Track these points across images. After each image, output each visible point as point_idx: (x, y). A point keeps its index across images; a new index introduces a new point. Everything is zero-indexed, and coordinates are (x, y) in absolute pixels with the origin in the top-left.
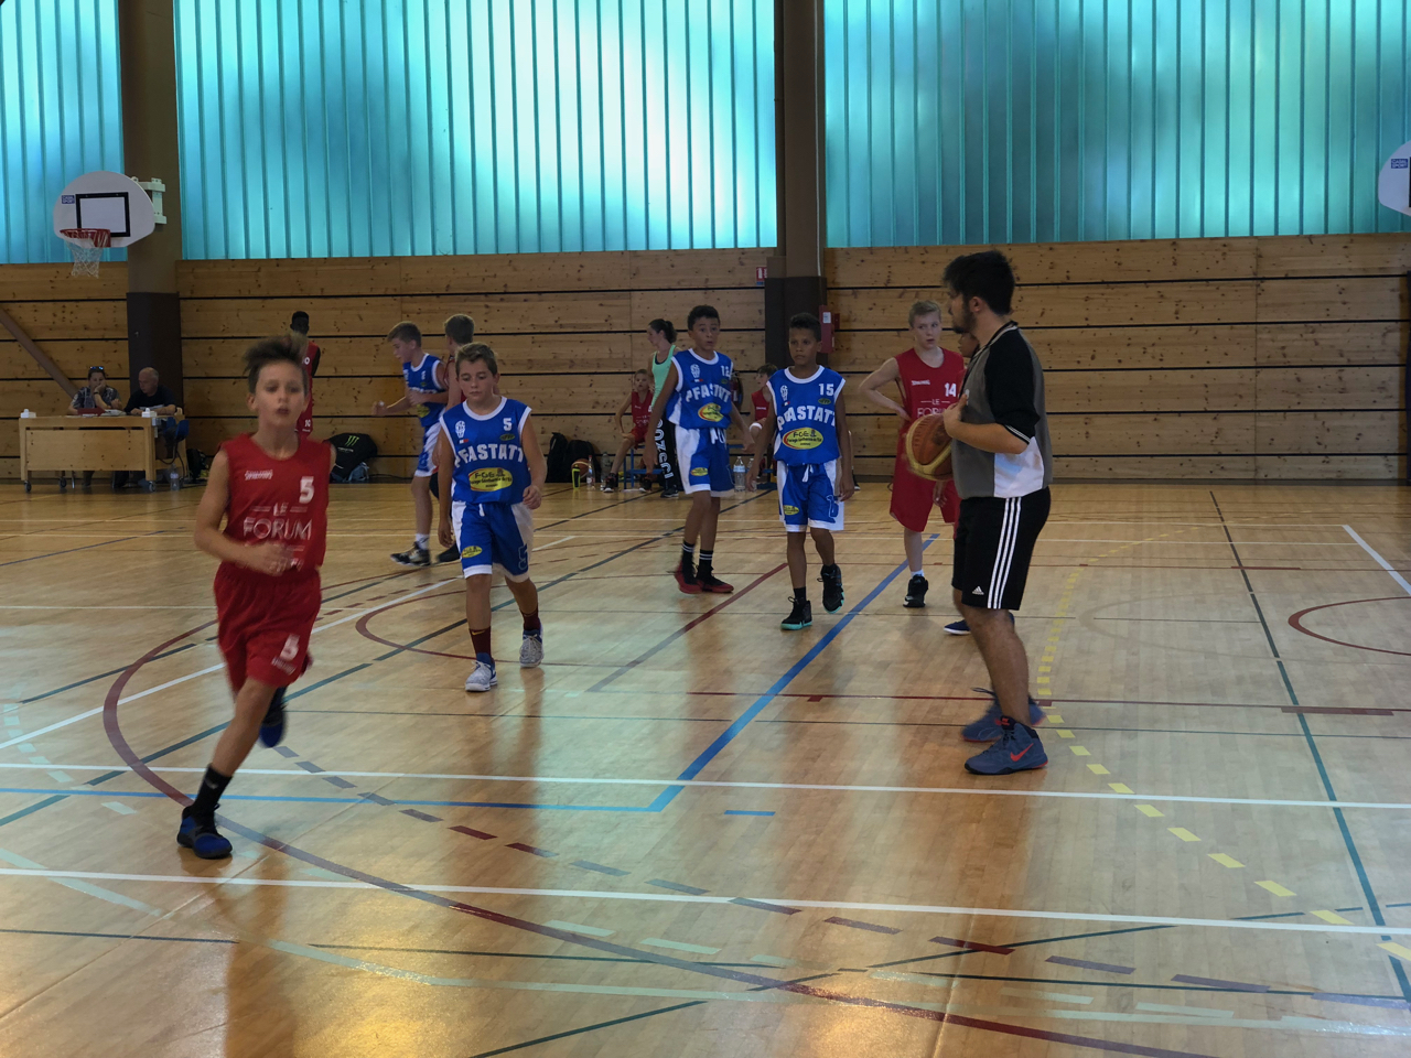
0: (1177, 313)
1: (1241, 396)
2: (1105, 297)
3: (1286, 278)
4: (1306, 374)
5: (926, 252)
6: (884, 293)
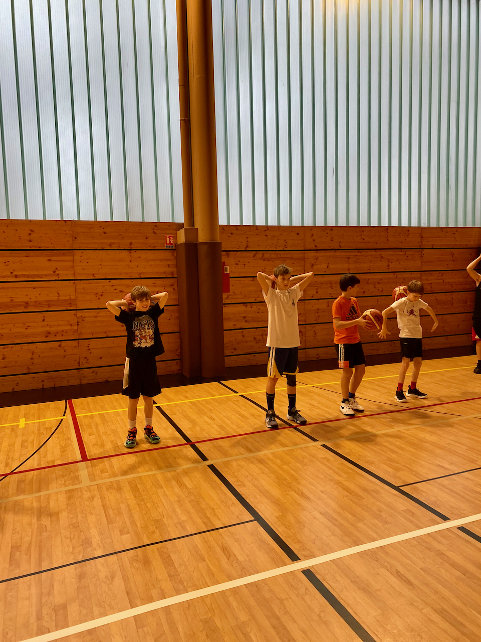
0: (388, 266)
2: (357, 257)
3: (432, 248)
5: (268, 229)
6: (245, 254)
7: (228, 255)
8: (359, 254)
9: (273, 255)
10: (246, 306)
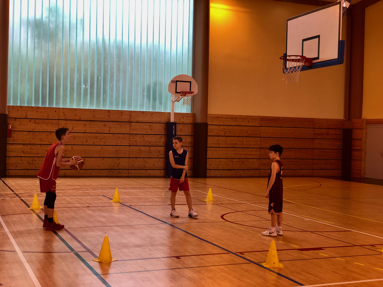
0: (109, 130)
1: (125, 154)
2: (90, 124)
3: (137, 122)
4: (142, 148)
5: (38, 109)
6: (25, 120)
7: (15, 120)
8: (92, 123)
9: (41, 121)
10: (24, 146)
